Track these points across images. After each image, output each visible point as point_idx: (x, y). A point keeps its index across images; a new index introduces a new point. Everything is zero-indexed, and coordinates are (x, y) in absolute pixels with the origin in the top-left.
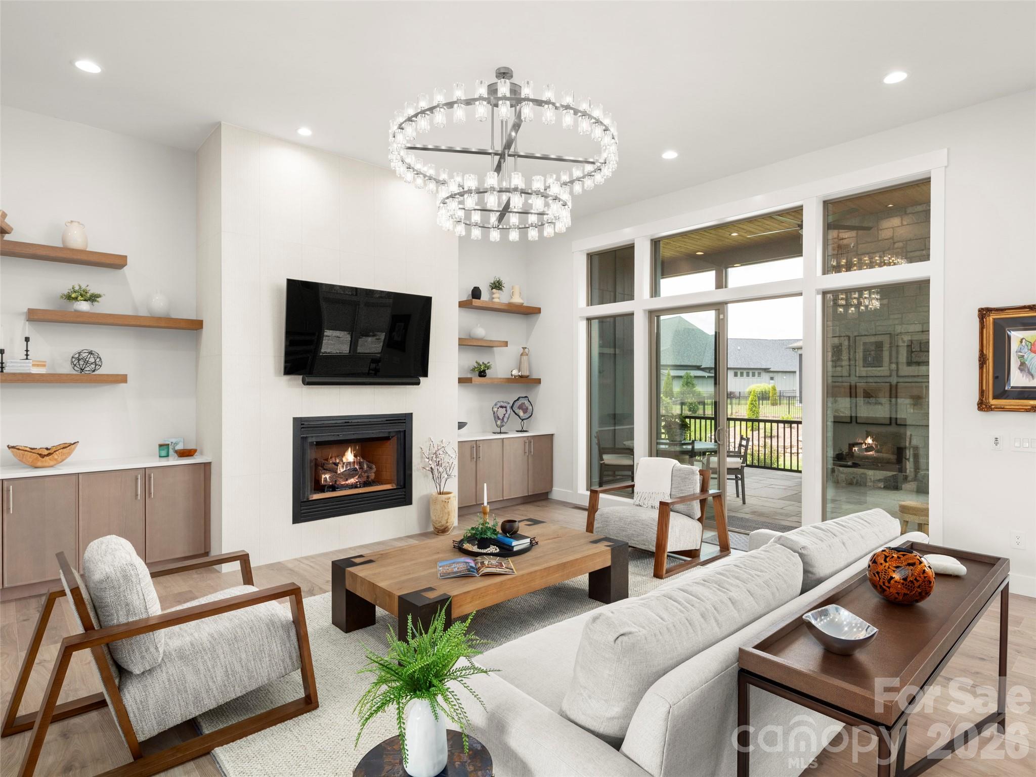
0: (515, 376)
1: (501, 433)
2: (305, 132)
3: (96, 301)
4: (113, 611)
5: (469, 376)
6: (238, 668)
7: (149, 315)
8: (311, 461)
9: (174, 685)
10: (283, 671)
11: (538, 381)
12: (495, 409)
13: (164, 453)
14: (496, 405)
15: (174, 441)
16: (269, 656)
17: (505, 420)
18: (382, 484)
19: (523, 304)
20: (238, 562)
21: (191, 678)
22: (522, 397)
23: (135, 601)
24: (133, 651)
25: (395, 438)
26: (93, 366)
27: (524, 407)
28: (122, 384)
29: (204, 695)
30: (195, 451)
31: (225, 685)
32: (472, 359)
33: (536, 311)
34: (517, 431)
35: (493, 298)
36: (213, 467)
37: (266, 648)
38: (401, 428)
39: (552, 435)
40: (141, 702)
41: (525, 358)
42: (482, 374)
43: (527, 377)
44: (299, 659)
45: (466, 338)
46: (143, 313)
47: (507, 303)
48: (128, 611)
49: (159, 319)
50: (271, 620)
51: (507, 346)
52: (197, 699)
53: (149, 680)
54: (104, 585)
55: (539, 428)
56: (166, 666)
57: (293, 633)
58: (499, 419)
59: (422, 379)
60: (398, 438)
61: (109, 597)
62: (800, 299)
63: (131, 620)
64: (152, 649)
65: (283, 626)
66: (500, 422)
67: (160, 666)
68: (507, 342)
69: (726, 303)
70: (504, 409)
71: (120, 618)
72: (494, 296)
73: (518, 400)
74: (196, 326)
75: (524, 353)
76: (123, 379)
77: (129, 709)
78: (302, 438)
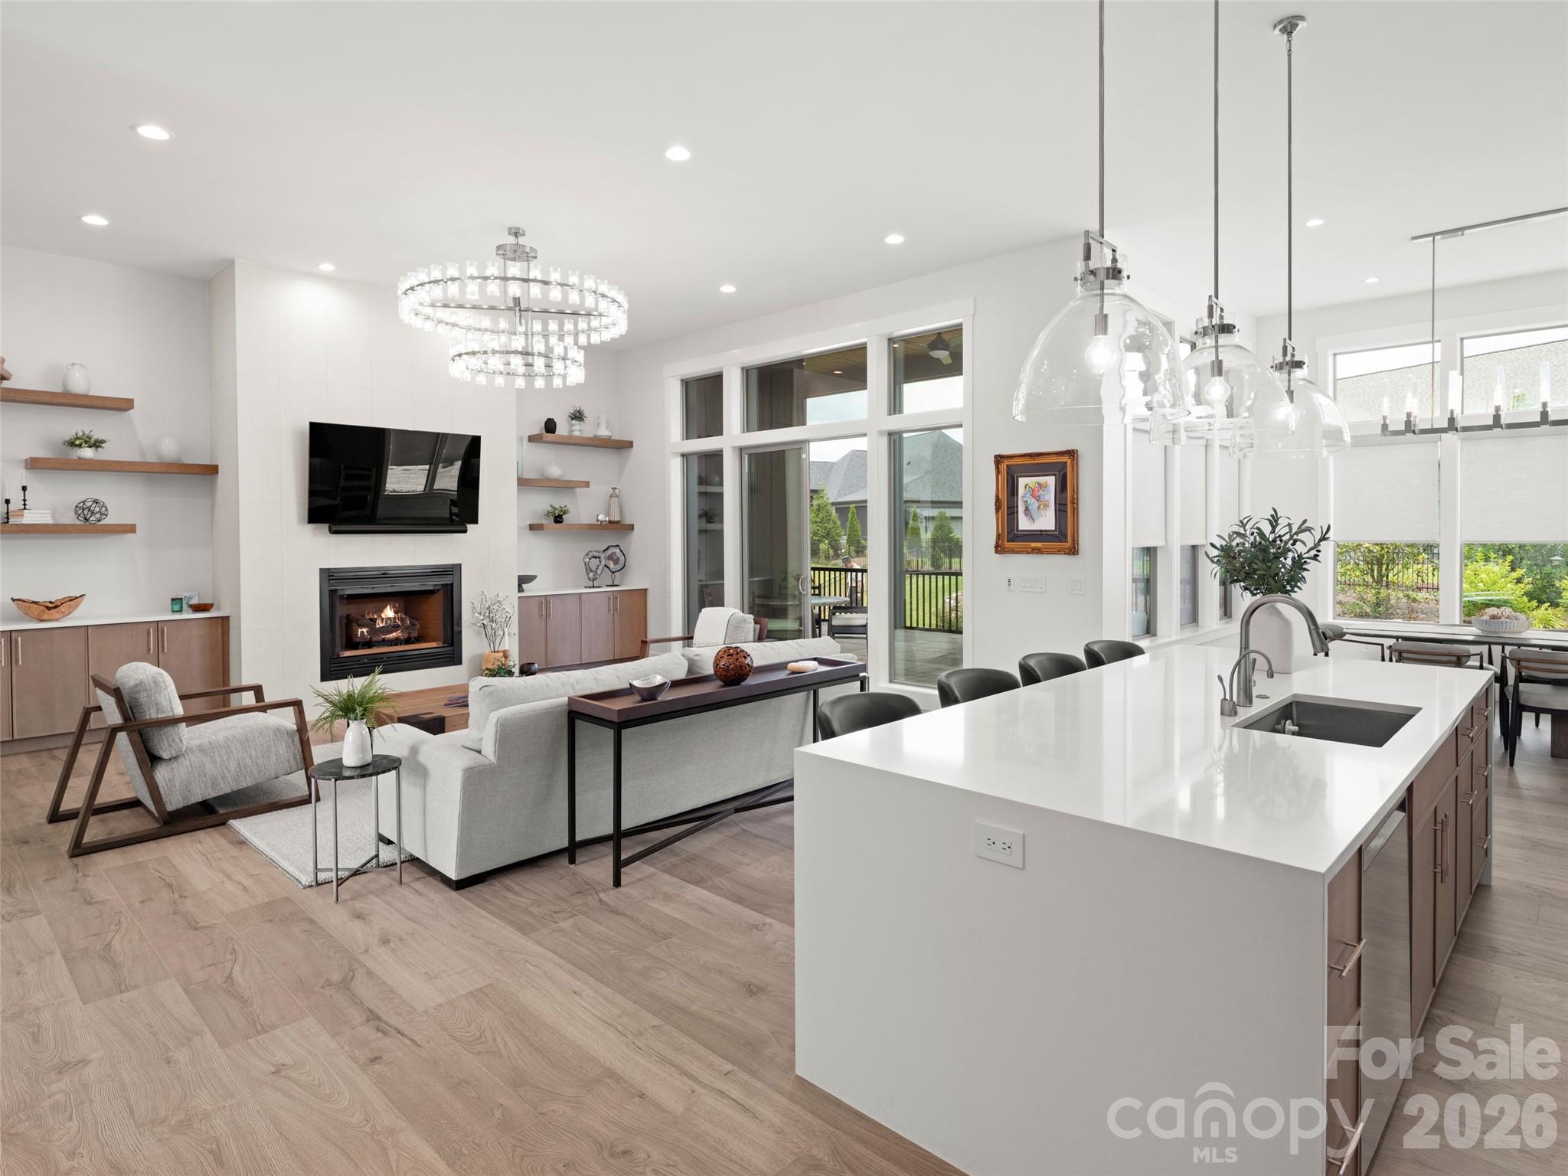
0: (601, 522)
1: (593, 587)
2: (327, 267)
3: (100, 447)
4: (146, 709)
5: (543, 522)
6: (249, 762)
7: (158, 461)
8: (341, 618)
9: (195, 771)
10: (288, 769)
11: (631, 527)
12: (587, 560)
13: (177, 607)
14: (587, 554)
15: (188, 595)
16: (276, 755)
17: (599, 572)
18: (428, 642)
19: (611, 437)
20: (253, 692)
21: (209, 766)
22: (613, 546)
23: (163, 700)
24: (162, 740)
25: (441, 592)
26: (98, 516)
27: (615, 558)
28: (129, 534)
29: (220, 781)
30: (211, 605)
31: (238, 775)
32: (541, 503)
33: (630, 445)
34: (607, 586)
35: (573, 431)
36: (232, 623)
37: (273, 749)
38: (447, 580)
39: (646, 590)
40: (169, 780)
41: (614, 500)
42: (558, 519)
43: (618, 522)
44: (302, 761)
45: (540, 478)
46: (151, 458)
47: (592, 436)
48: (158, 710)
49: (170, 464)
50: (277, 728)
51: (589, 487)
52: (214, 784)
53: (174, 764)
54: (139, 688)
55: (633, 582)
56: (188, 756)
57: (297, 739)
58: (591, 571)
59: (470, 527)
60: (444, 592)
61: (143, 698)
62: (865, 438)
63: (160, 716)
64: (177, 740)
65: (288, 733)
66: (592, 576)
67: (183, 755)
68: (588, 482)
69: (808, 441)
70: (598, 559)
71: (152, 714)
72: (574, 428)
73: (607, 549)
74: (212, 470)
75: (614, 494)
76: (131, 529)
77: (160, 784)
78: (331, 591)
